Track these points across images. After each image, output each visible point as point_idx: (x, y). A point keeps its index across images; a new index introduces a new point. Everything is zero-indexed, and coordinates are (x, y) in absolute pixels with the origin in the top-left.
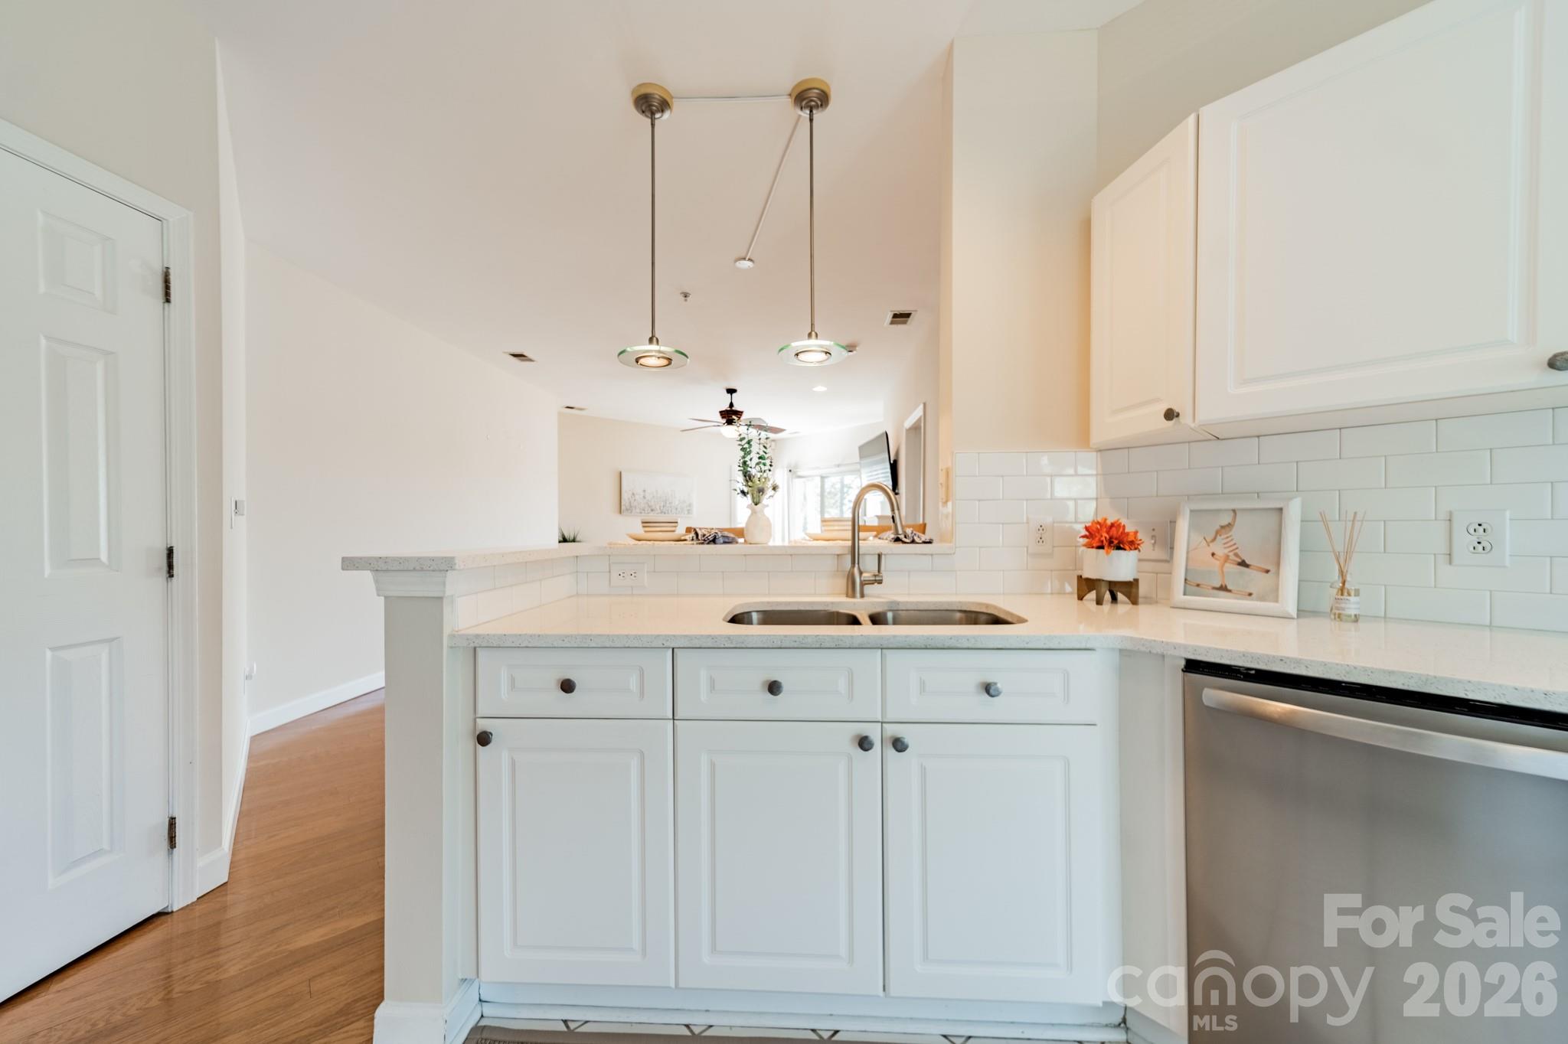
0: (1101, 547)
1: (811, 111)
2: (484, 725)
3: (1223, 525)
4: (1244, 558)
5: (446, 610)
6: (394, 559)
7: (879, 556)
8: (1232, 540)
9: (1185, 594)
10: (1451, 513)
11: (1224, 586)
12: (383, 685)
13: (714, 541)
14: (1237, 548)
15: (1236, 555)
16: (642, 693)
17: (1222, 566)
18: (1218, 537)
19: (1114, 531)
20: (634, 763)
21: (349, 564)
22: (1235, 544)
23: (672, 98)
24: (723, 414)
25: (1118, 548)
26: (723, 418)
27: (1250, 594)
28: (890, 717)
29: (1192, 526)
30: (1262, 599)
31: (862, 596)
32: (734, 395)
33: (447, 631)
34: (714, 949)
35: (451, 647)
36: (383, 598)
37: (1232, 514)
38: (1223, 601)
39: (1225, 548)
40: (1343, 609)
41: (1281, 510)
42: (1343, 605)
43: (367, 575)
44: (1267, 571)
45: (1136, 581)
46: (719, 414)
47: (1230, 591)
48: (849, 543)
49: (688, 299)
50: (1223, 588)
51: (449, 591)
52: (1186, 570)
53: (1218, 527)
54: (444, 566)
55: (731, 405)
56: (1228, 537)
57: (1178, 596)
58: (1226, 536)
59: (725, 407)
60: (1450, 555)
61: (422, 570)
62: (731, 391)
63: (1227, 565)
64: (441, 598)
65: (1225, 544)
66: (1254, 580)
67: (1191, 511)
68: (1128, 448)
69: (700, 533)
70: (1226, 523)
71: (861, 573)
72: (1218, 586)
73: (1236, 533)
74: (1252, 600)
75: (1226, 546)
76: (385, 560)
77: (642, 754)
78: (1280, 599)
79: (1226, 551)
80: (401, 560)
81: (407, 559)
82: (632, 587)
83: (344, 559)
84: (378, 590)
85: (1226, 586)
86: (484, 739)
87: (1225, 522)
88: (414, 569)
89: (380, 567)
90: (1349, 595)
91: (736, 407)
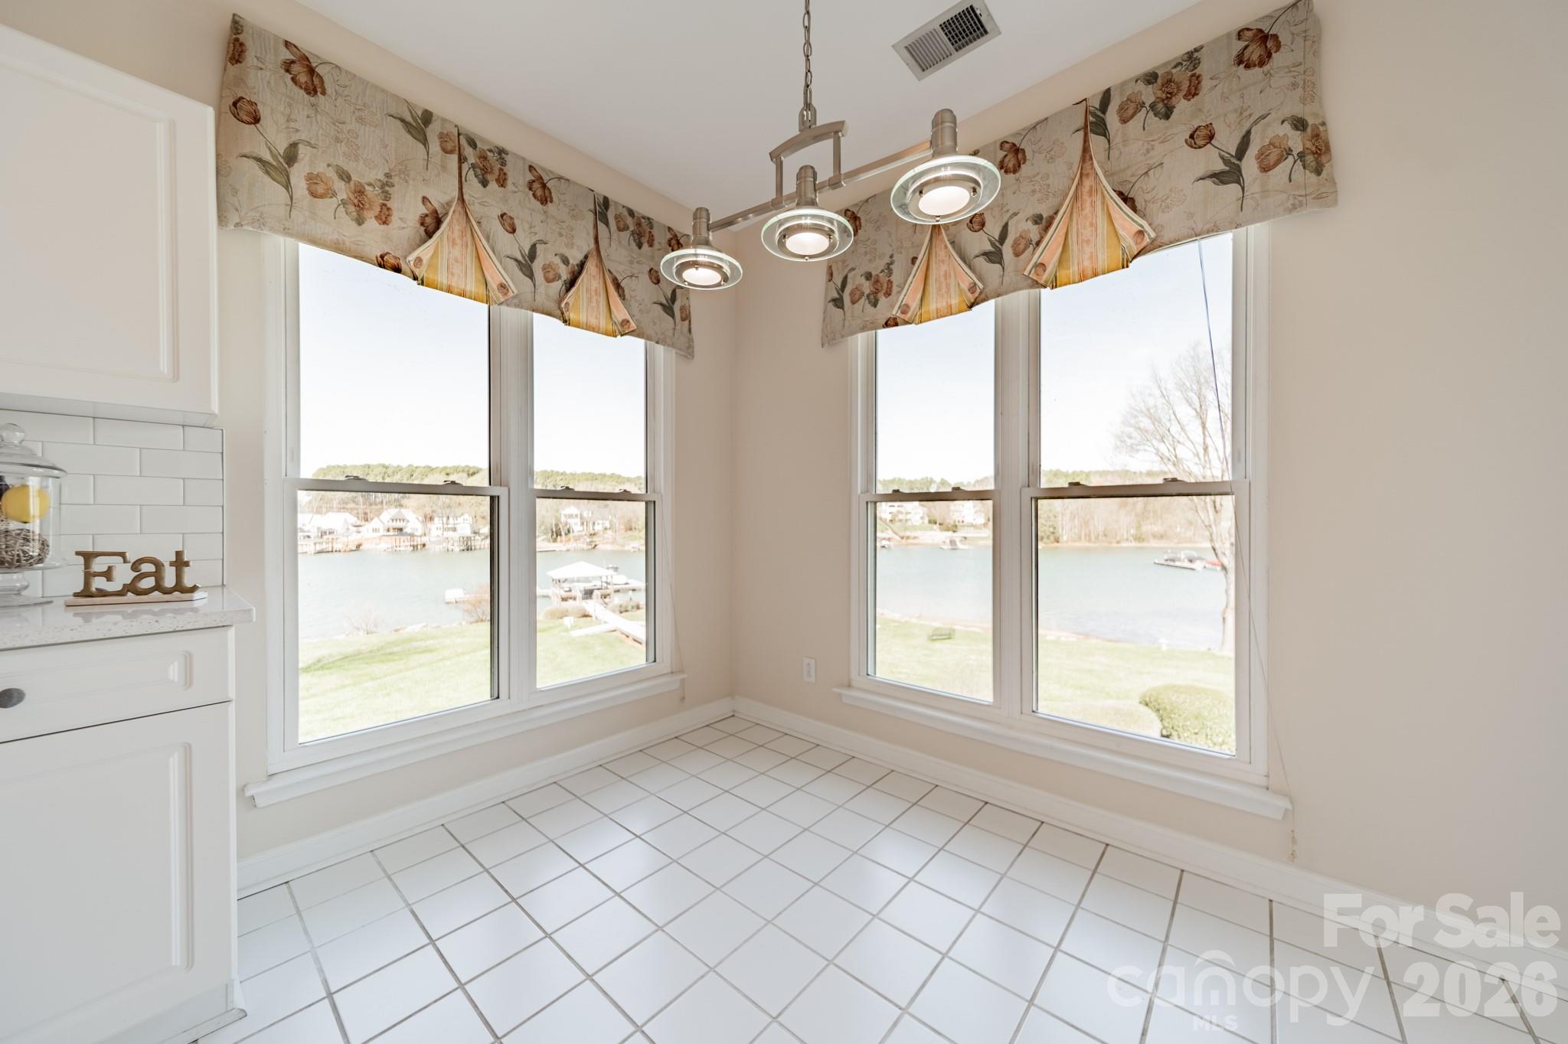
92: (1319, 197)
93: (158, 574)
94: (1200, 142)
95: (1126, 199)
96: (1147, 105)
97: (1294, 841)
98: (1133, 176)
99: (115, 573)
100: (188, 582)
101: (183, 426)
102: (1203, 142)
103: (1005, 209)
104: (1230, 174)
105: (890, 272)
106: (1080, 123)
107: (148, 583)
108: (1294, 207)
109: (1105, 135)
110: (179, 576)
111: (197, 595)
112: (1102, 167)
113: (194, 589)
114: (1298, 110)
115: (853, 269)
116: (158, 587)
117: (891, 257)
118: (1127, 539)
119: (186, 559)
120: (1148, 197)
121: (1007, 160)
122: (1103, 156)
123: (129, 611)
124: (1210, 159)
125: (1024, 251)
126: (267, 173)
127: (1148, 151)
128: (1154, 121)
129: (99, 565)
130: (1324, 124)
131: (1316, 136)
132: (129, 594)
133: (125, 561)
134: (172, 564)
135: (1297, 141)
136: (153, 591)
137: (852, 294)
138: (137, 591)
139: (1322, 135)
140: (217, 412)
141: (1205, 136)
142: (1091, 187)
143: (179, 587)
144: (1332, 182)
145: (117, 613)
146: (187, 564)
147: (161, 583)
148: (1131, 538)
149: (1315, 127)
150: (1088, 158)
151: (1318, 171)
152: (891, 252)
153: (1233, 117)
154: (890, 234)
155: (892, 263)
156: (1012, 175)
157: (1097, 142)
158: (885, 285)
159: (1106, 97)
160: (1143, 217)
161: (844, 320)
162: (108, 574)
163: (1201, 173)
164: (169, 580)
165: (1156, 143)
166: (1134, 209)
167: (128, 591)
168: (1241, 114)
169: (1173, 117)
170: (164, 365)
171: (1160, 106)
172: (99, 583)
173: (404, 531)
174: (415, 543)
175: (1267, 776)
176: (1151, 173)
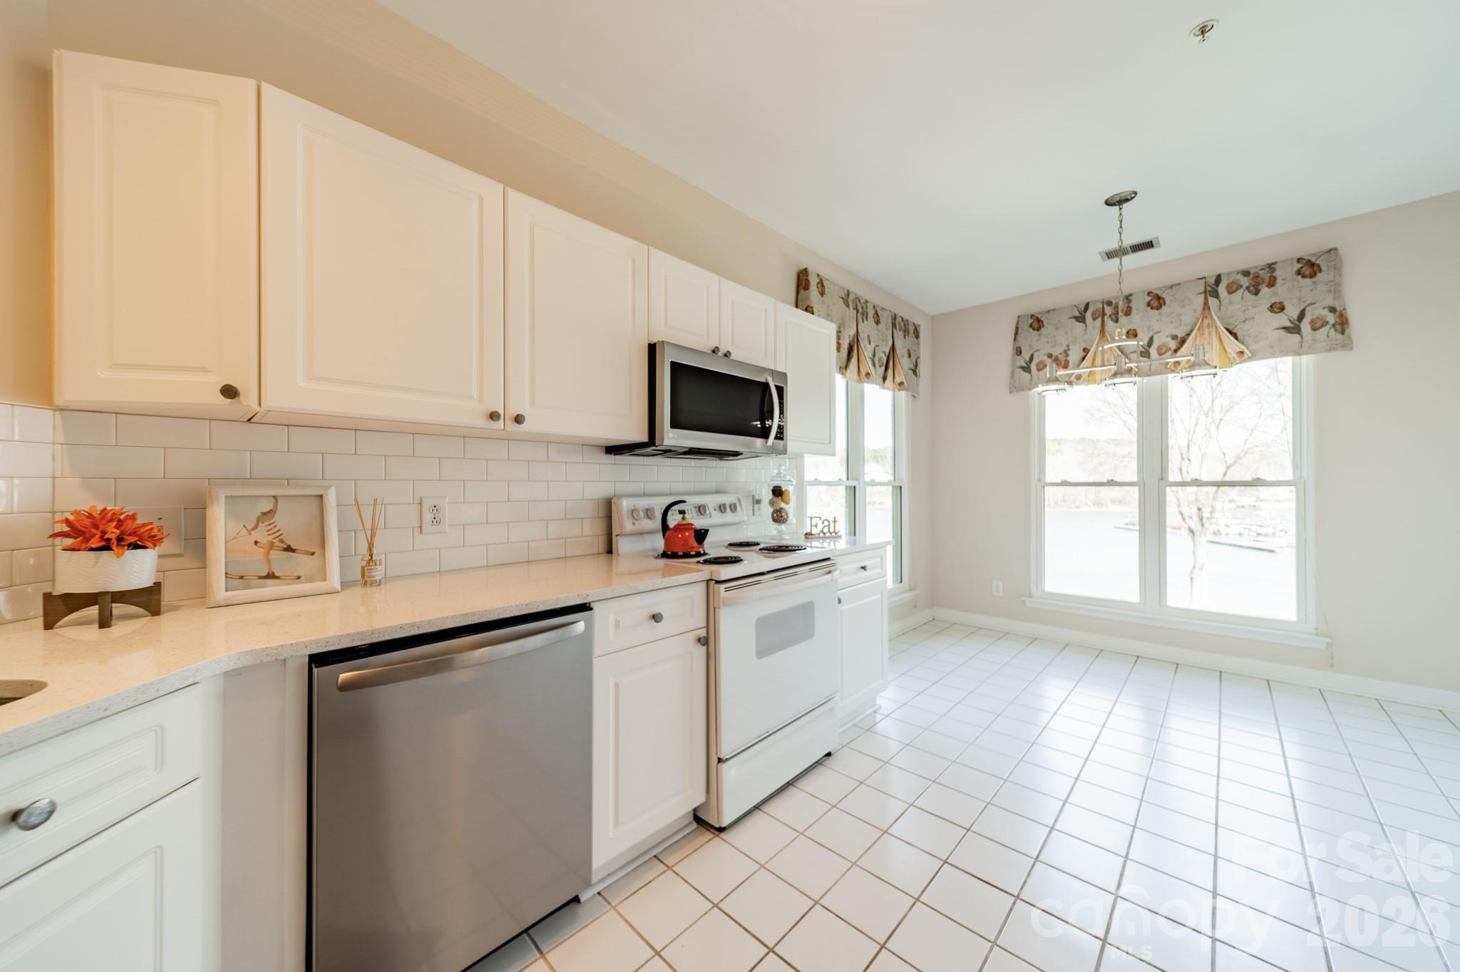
0: (107, 548)
3: (265, 511)
4: (289, 544)
8: (276, 526)
9: (226, 591)
10: (421, 499)
11: (271, 573)
14: (282, 534)
15: (281, 541)
17: (268, 554)
18: (260, 524)
19: (129, 526)
22: (279, 530)
25: (136, 546)
27: (299, 578)
29: (229, 514)
30: (310, 580)
37: (273, 501)
38: (272, 589)
39: (269, 535)
40: (373, 577)
41: (321, 496)
42: (373, 574)
44: (313, 554)
45: (158, 585)
47: (278, 578)
50: (271, 576)
52: (226, 562)
53: (259, 514)
56: (271, 524)
57: (219, 592)
58: (269, 523)
60: (421, 527)
63: (272, 552)
65: (268, 531)
66: (302, 563)
67: (226, 497)
68: (117, 413)
70: (268, 510)
72: (265, 574)
73: (280, 520)
74: (302, 583)
75: (270, 532)
78: (328, 578)
79: (270, 538)
85: (273, 573)
87: (266, 509)
90: (376, 565)
92: (1343, 346)
93: (829, 526)
94: (1276, 310)
95: (1231, 333)
96: (1244, 287)
97: (1332, 658)
98: (1236, 321)
102: (1278, 311)
103: (1151, 328)
104: (1294, 329)
105: (1067, 355)
106: (1202, 289)
107: (826, 530)
108: (1330, 350)
109: (1217, 298)
110: (835, 527)
112: (1216, 315)
114: (1331, 303)
115: (1037, 351)
116: (829, 531)
117: (1068, 346)
118: (1086, 505)
119: (836, 520)
120: (1245, 334)
121: (1152, 302)
122: (1217, 309)
124: (1283, 320)
125: (1165, 353)
127: (1245, 310)
128: (1247, 295)
129: (814, 522)
130: (1345, 309)
131: (1341, 315)
133: (820, 520)
134: (832, 521)
135: (1331, 318)
137: (1038, 365)
138: (823, 533)
139: (1344, 315)
141: (1278, 308)
142: (1209, 324)
144: (1350, 338)
148: (1090, 503)
149: (1341, 311)
150: (1206, 307)
151: (1343, 333)
152: (1067, 344)
153: (1295, 301)
154: (1066, 333)
155: (1069, 350)
156: (1155, 311)
157: (1212, 302)
158: (1063, 362)
159: (1218, 279)
160: (1242, 343)
161: (1031, 379)
162: (816, 526)
163: (1277, 326)
164: (832, 529)
165: (1250, 308)
166: (1236, 338)
168: (1300, 300)
169: (1259, 295)
170: (828, 437)
171: (1252, 288)
172: (813, 530)
175: (1317, 629)
176: (1247, 322)
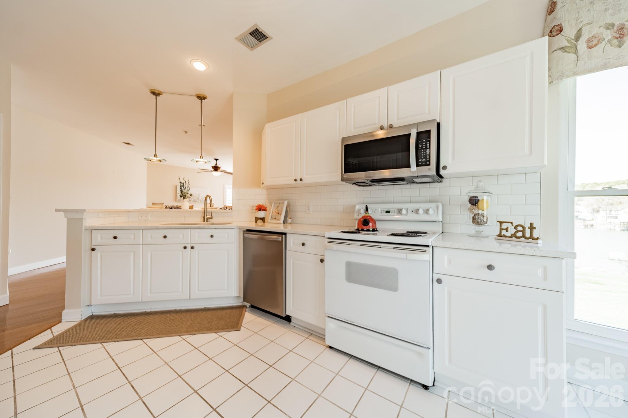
1: (202, 101)
2: (93, 247)
5: (84, 221)
6: (70, 209)
7: (211, 212)
10: (306, 204)
12: (65, 261)
13: (172, 208)
16: (134, 239)
20: (132, 254)
21: (57, 210)
23: (162, 92)
24: (213, 167)
26: (213, 169)
27: (278, 220)
28: (191, 243)
31: (207, 221)
32: (217, 161)
33: (84, 226)
34: (151, 293)
35: (85, 229)
36: (66, 219)
40: (288, 222)
41: (284, 203)
43: (62, 213)
46: (211, 168)
48: (204, 209)
49: (187, 133)
50: (275, 219)
51: (84, 217)
54: (83, 211)
55: (216, 164)
57: (269, 221)
58: (278, 208)
59: (214, 165)
60: (306, 212)
61: (77, 212)
62: (216, 160)
63: (277, 214)
64: (82, 218)
67: (274, 203)
69: (167, 206)
71: (207, 216)
76: (67, 210)
77: (134, 252)
79: (277, 211)
80: (71, 210)
81: (74, 209)
82: (145, 220)
83: (56, 209)
84: (65, 216)
86: (93, 250)
87: (278, 205)
88: (75, 212)
89: (66, 211)
91: (218, 165)
93: (524, 231)
99: (509, 229)
100: (535, 236)
101: (525, 174)
107: (520, 234)
110: (531, 233)
111: (539, 241)
113: (537, 239)
116: (524, 236)
119: (534, 226)
123: (514, 244)
126: (566, 51)
129: (504, 226)
132: (513, 237)
133: (512, 225)
134: (529, 228)
136: (522, 238)
138: (516, 237)
140: (546, 165)
143: (531, 237)
145: (510, 244)
146: (535, 228)
147: (525, 235)
162: (507, 230)
164: (528, 234)
167: (513, 236)
170: (527, 151)
172: (504, 232)
173: (579, 217)
174: (586, 224)
